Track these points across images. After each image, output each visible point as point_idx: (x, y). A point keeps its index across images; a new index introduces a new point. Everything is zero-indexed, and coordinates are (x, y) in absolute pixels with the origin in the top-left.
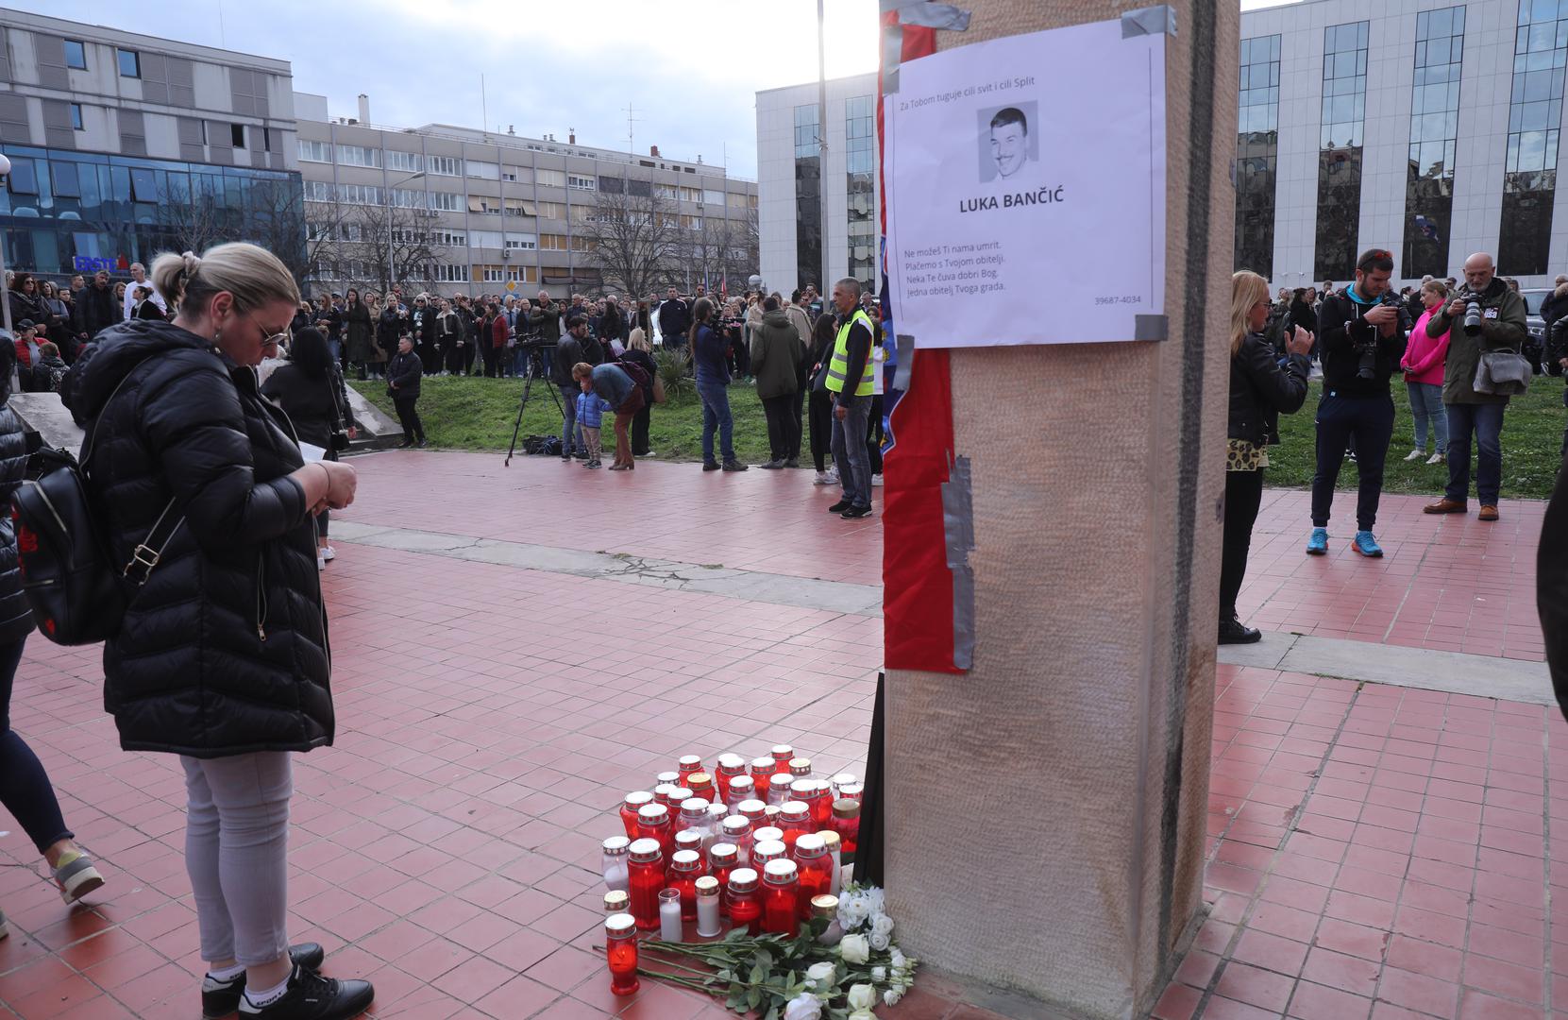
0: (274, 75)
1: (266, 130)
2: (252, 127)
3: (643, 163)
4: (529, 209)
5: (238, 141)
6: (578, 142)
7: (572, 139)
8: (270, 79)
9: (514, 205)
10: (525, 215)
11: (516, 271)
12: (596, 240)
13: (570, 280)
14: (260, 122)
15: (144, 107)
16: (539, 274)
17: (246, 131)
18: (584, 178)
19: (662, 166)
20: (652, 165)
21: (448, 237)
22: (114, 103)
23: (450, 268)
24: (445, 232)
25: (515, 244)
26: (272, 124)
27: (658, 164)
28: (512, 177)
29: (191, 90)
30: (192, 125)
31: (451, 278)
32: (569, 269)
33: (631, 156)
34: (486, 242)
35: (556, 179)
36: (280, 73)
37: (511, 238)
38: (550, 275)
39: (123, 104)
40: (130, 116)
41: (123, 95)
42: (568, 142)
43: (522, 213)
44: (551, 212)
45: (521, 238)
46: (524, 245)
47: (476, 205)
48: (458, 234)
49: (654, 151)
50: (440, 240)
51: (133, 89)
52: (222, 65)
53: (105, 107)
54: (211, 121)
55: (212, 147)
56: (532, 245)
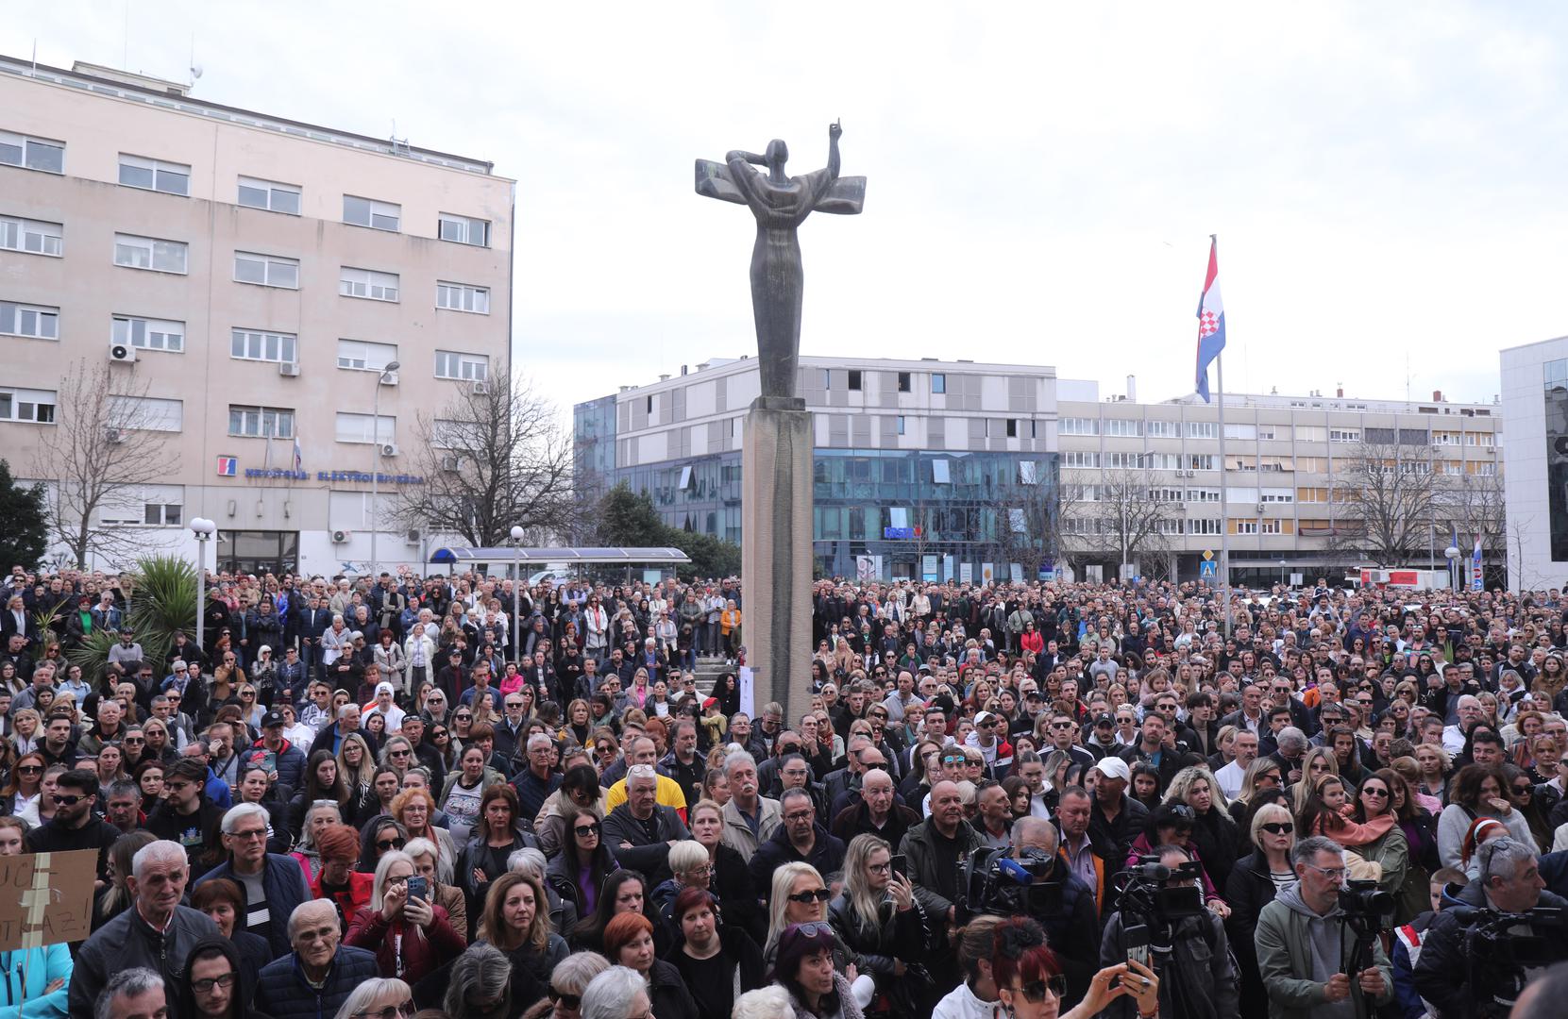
0: (1042, 378)
1: (1033, 421)
2: (1023, 420)
3: (1422, 410)
4: (1286, 465)
5: (1012, 432)
6: (1346, 395)
7: (1340, 393)
8: (1039, 381)
9: (1271, 462)
10: (1282, 471)
11: (1272, 525)
12: (1356, 493)
13: (1330, 531)
14: (1029, 416)
15: (946, 413)
16: (1296, 526)
17: (1018, 425)
18: (1348, 431)
19: (1447, 411)
20: (1435, 410)
21: (1203, 494)
22: (926, 413)
23: (1204, 522)
24: (1200, 490)
25: (1272, 498)
26: (1038, 417)
27: (1442, 410)
28: (1271, 436)
29: (979, 397)
30: (979, 423)
31: (1204, 531)
32: (1329, 521)
33: (1408, 403)
34: (1242, 498)
35: (1318, 435)
36: (1047, 376)
37: (1266, 492)
38: (1307, 527)
39: (932, 413)
40: (936, 420)
41: (933, 406)
42: (1335, 396)
43: (1279, 469)
44: (1311, 467)
45: (1277, 493)
46: (1281, 498)
47: (1232, 463)
48: (1213, 491)
49: (1437, 396)
50: (1196, 497)
51: (940, 401)
52: (1004, 377)
53: (919, 416)
54: (991, 419)
55: (992, 438)
56: (1288, 499)
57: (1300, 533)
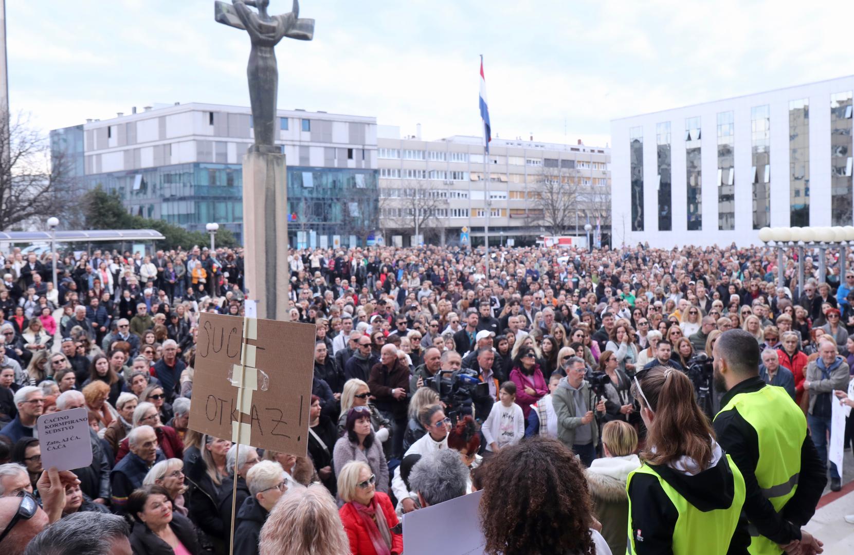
0: (369, 124)
1: (363, 150)
2: (357, 149)
3: (572, 149)
4: (503, 178)
5: (350, 156)
6: (534, 140)
7: (531, 138)
8: (366, 126)
9: (495, 176)
10: (501, 181)
11: (495, 211)
12: (539, 194)
13: (526, 216)
14: (361, 147)
15: (311, 144)
16: (508, 213)
17: (354, 152)
18: (535, 160)
19: (584, 150)
20: (578, 150)
21: (459, 194)
22: (298, 143)
23: (459, 210)
24: (457, 192)
25: (495, 197)
26: (366, 147)
27: (581, 150)
28: (496, 162)
29: (331, 135)
30: (330, 150)
31: (459, 215)
32: (525, 210)
33: (565, 145)
34: (478, 196)
35: (520, 162)
36: (371, 123)
37: (493, 194)
38: (514, 213)
39: (302, 144)
40: (304, 148)
41: (303, 139)
42: (529, 139)
43: (500, 180)
44: (516, 179)
45: (498, 194)
46: (500, 197)
47: (474, 177)
48: (464, 193)
49: (580, 142)
50: (454, 196)
51: (306, 136)
52: (346, 122)
53: (294, 145)
54: (339, 148)
55: (339, 160)
56: (504, 197)
57: (511, 217)
